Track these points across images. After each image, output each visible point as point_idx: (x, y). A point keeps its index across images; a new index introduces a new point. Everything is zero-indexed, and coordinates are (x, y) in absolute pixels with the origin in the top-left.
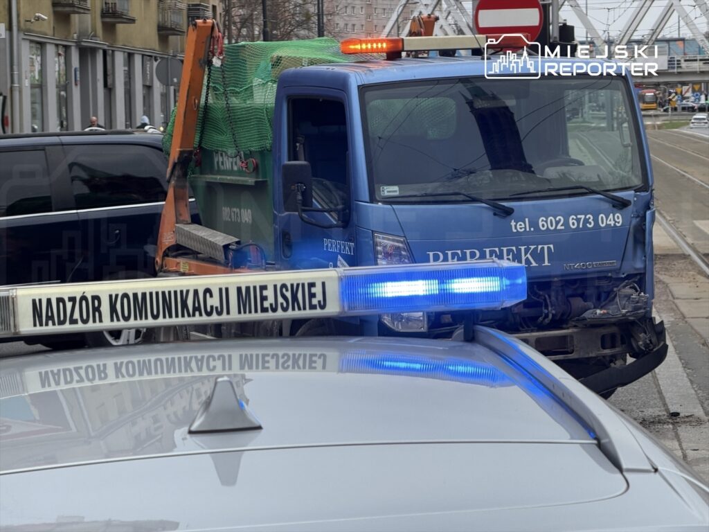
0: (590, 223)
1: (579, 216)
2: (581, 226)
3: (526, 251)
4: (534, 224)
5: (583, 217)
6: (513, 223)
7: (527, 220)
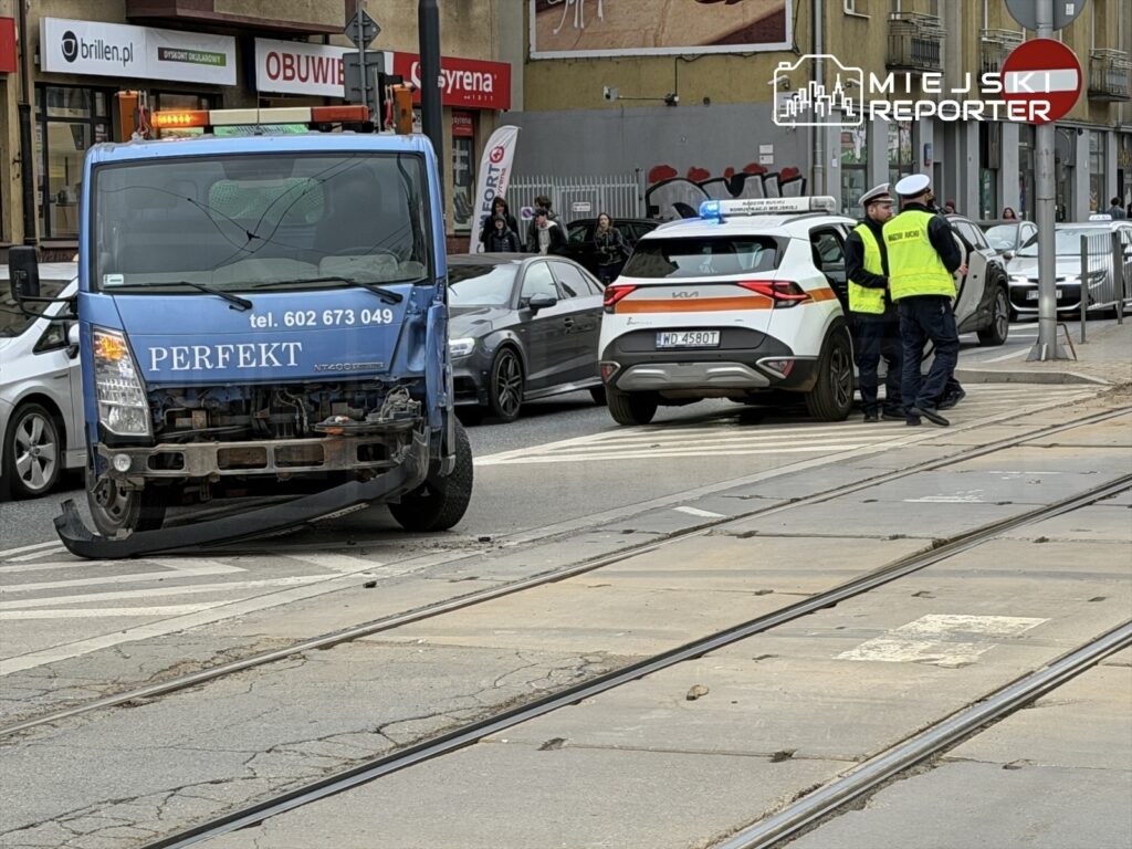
0: (350, 319)
1: (336, 312)
2: (338, 322)
3: (268, 350)
4: (279, 319)
5: (340, 312)
6: (253, 318)
7: (270, 315)
